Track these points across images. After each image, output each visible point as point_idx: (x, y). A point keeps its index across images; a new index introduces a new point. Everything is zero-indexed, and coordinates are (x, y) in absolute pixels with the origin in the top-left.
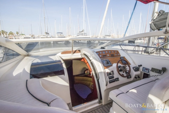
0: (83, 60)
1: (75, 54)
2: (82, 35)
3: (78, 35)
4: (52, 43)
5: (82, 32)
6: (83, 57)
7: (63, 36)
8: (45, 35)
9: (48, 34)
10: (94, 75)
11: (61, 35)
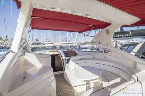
0: (59, 55)
1: (55, 52)
2: (66, 42)
3: (63, 42)
4: (41, 48)
5: (66, 40)
6: (59, 54)
7: (50, 42)
8: (36, 41)
9: (38, 40)
10: (62, 61)
11: (48, 42)
